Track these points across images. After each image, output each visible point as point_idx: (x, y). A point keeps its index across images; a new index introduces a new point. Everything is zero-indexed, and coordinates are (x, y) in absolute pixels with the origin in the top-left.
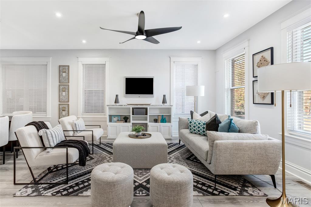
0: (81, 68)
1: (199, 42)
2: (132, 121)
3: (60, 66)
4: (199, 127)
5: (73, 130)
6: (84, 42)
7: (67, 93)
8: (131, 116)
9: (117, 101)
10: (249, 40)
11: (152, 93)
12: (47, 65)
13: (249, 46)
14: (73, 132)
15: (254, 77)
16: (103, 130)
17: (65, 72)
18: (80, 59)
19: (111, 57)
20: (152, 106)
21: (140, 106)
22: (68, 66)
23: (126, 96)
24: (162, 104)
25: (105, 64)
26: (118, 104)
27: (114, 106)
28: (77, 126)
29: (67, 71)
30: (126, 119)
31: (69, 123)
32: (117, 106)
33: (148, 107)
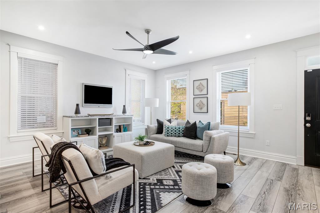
1: (154, 62)
2: (98, 134)
4: (175, 131)
8: (98, 127)
9: (77, 112)
10: (190, 70)
11: (111, 103)
13: (190, 74)
15: (194, 95)
21: (107, 116)
23: (84, 105)
24: (122, 114)
25: (57, 64)
26: (78, 115)
27: (73, 117)
32: (77, 117)
33: (114, 118)
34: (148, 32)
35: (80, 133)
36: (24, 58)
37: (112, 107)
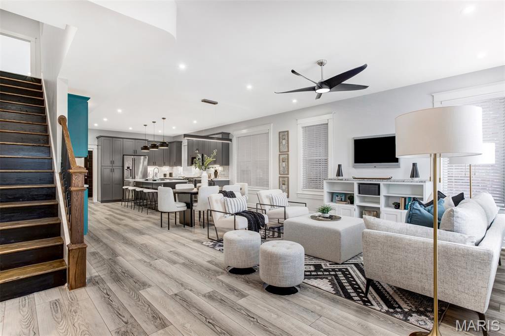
0: (301, 132)
2: (356, 203)
3: (280, 133)
5: (270, 204)
6: (295, 101)
7: (286, 163)
8: (355, 195)
9: (339, 173)
11: (397, 161)
12: (268, 133)
14: (270, 207)
16: (309, 210)
17: (285, 139)
18: (299, 121)
19: (335, 113)
20: (394, 181)
21: (368, 181)
22: (288, 132)
25: (327, 124)
26: (340, 178)
27: (335, 180)
28: (274, 201)
29: (286, 138)
30: (351, 200)
31: (267, 197)
32: (338, 180)
33: (382, 183)
34: (321, 64)
35: (343, 200)
36: (305, 127)
37: (399, 167)
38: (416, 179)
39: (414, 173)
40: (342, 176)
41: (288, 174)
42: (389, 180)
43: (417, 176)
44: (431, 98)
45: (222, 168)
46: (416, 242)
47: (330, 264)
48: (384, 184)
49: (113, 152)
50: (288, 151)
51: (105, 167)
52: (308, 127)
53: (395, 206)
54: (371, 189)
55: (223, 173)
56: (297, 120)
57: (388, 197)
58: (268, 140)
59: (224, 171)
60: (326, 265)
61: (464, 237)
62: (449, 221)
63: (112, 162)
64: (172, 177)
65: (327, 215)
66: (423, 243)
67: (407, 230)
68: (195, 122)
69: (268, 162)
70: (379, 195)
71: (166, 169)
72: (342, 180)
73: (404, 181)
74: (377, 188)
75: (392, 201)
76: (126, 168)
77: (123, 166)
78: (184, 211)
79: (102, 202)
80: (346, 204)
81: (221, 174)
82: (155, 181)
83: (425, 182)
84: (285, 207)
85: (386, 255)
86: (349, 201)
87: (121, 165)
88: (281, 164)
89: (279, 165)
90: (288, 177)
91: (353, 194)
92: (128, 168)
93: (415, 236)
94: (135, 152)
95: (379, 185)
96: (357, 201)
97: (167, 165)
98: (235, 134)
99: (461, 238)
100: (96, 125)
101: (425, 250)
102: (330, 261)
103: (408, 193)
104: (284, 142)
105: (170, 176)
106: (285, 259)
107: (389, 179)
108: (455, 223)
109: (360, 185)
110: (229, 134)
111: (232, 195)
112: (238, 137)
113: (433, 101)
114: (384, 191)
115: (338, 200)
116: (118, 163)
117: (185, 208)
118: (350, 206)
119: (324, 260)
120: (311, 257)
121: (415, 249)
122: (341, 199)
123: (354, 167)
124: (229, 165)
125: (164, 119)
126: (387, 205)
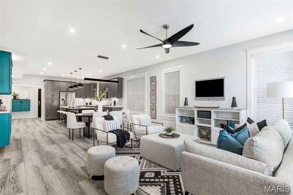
0: (163, 76)
2: (196, 124)
3: (151, 77)
5: (139, 124)
6: (158, 56)
7: (155, 97)
9: (186, 104)
12: (144, 78)
14: (138, 126)
17: (154, 81)
19: (184, 64)
20: (221, 109)
21: (203, 109)
22: (156, 77)
23: (196, 99)
24: (231, 108)
25: (179, 71)
26: (186, 107)
27: (183, 108)
29: (155, 81)
31: (137, 119)
32: (185, 108)
33: (212, 111)
34: (166, 27)
35: (188, 121)
36: (166, 74)
37: (224, 100)
38: (235, 108)
39: (234, 104)
40: (188, 105)
41: (156, 104)
42: (217, 109)
43: (236, 106)
44: (245, 53)
45: (119, 100)
46: (221, 167)
47: (168, 171)
48: (214, 112)
49: (53, 89)
50: (156, 89)
51: (48, 99)
52: (168, 73)
53: (221, 126)
54: (205, 114)
55: (119, 103)
56: (161, 69)
57: (216, 120)
58: (144, 82)
59: (119, 101)
60: (164, 172)
61: (262, 166)
62: (249, 149)
63: (53, 96)
64: (91, 105)
65: (171, 134)
66: (227, 169)
67: (215, 154)
68: (101, 71)
69: (144, 96)
70: (210, 118)
71: (88, 100)
72: (187, 108)
73: (226, 110)
74: (209, 114)
75: (219, 123)
76: (61, 99)
77: (60, 98)
78: (84, 128)
79: (46, 120)
80: (190, 124)
81: (118, 104)
82: (74, 107)
83: (240, 110)
84: (147, 126)
85: (198, 175)
86: (192, 122)
87: (59, 98)
88: (151, 97)
89: (151, 98)
90: (156, 106)
91: (194, 117)
92: (63, 99)
93: (220, 161)
94: (67, 89)
95: (210, 112)
96: (197, 122)
97: (88, 98)
98: (126, 78)
99: (260, 166)
100: (41, 73)
101: (228, 175)
102: (168, 169)
103: (229, 118)
104: (153, 83)
105: (90, 104)
106: (119, 175)
107: (218, 107)
108: (255, 152)
109: (198, 111)
110: (122, 78)
111: (111, 118)
112: (127, 81)
113: (247, 55)
114: (214, 116)
115: (185, 121)
116: (57, 96)
117: (85, 126)
118: (192, 125)
119: (164, 167)
120: (156, 165)
121: (220, 173)
122: (187, 120)
123: (195, 99)
124: (122, 98)
125: (80, 69)
126: (216, 125)
